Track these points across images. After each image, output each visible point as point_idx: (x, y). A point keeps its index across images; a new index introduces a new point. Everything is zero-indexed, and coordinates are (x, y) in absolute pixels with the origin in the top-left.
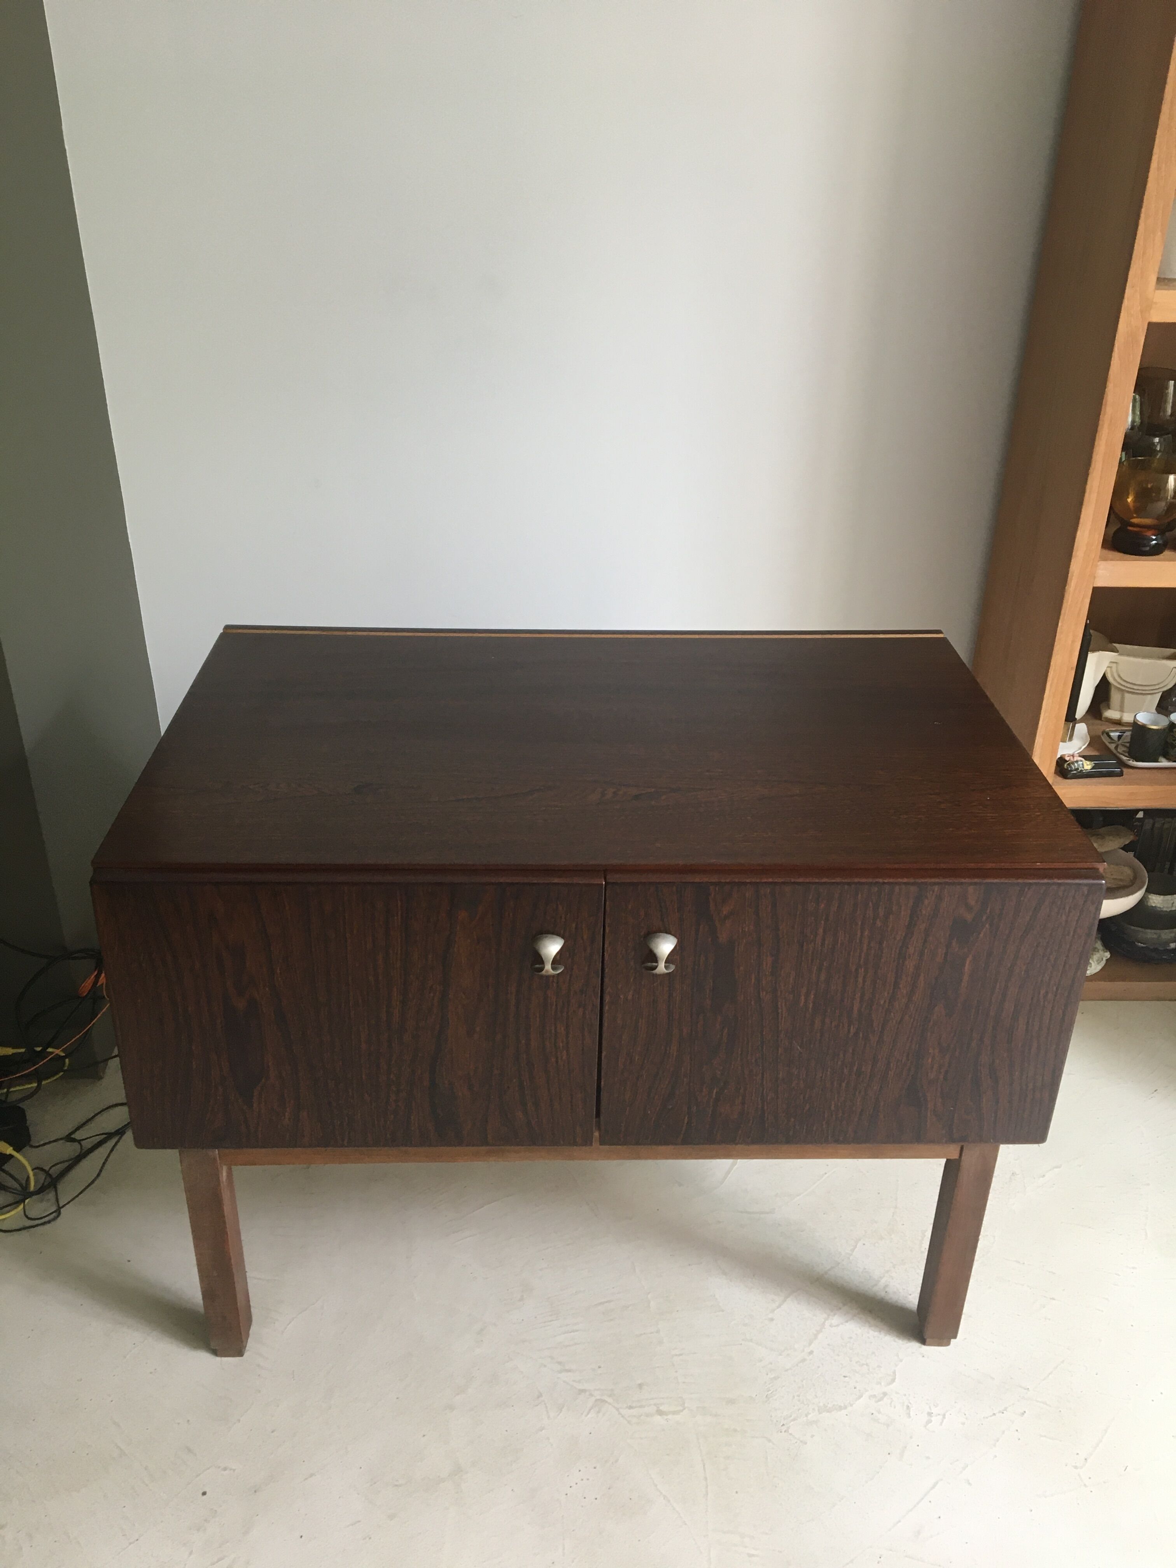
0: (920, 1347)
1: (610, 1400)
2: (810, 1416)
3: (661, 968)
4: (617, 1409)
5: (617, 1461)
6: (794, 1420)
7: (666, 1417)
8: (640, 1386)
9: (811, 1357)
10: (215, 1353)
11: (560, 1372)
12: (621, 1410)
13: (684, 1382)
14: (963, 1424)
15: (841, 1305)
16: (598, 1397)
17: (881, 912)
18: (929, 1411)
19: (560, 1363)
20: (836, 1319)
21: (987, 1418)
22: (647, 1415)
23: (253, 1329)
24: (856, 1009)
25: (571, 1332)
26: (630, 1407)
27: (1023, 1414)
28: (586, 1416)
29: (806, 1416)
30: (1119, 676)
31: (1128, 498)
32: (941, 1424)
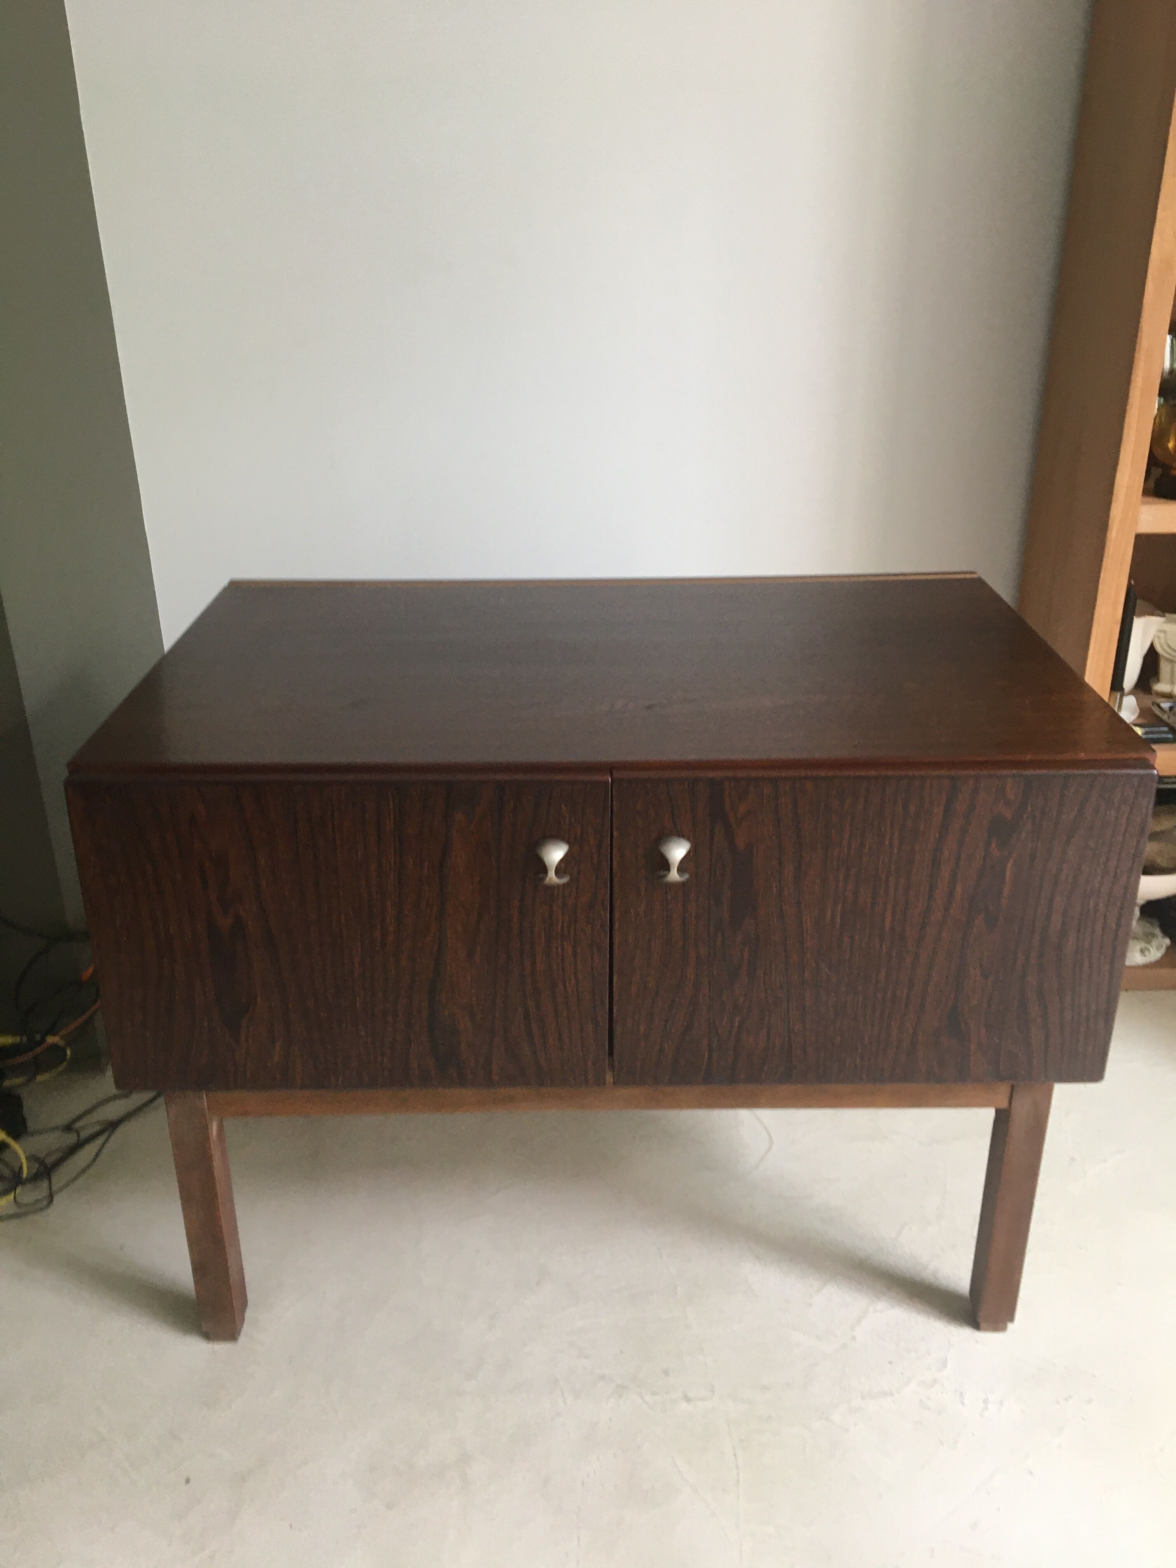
0: (974, 1333)
3: (674, 875)
5: (640, 1448)
6: (835, 1407)
7: (693, 1404)
8: (666, 1371)
9: (853, 1342)
10: (208, 1336)
11: (578, 1358)
12: (645, 1397)
13: (713, 1368)
14: (1023, 1411)
15: (886, 1290)
16: (619, 1383)
17: (912, 809)
18: (985, 1398)
19: (578, 1348)
20: (881, 1305)
22: (673, 1402)
23: (248, 1314)
24: (888, 925)
25: (591, 1317)
26: (655, 1394)
27: (1090, 1402)
29: (849, 1403)
30: (1169, 647)
31: (1169, 441)
32: (999, 1412)
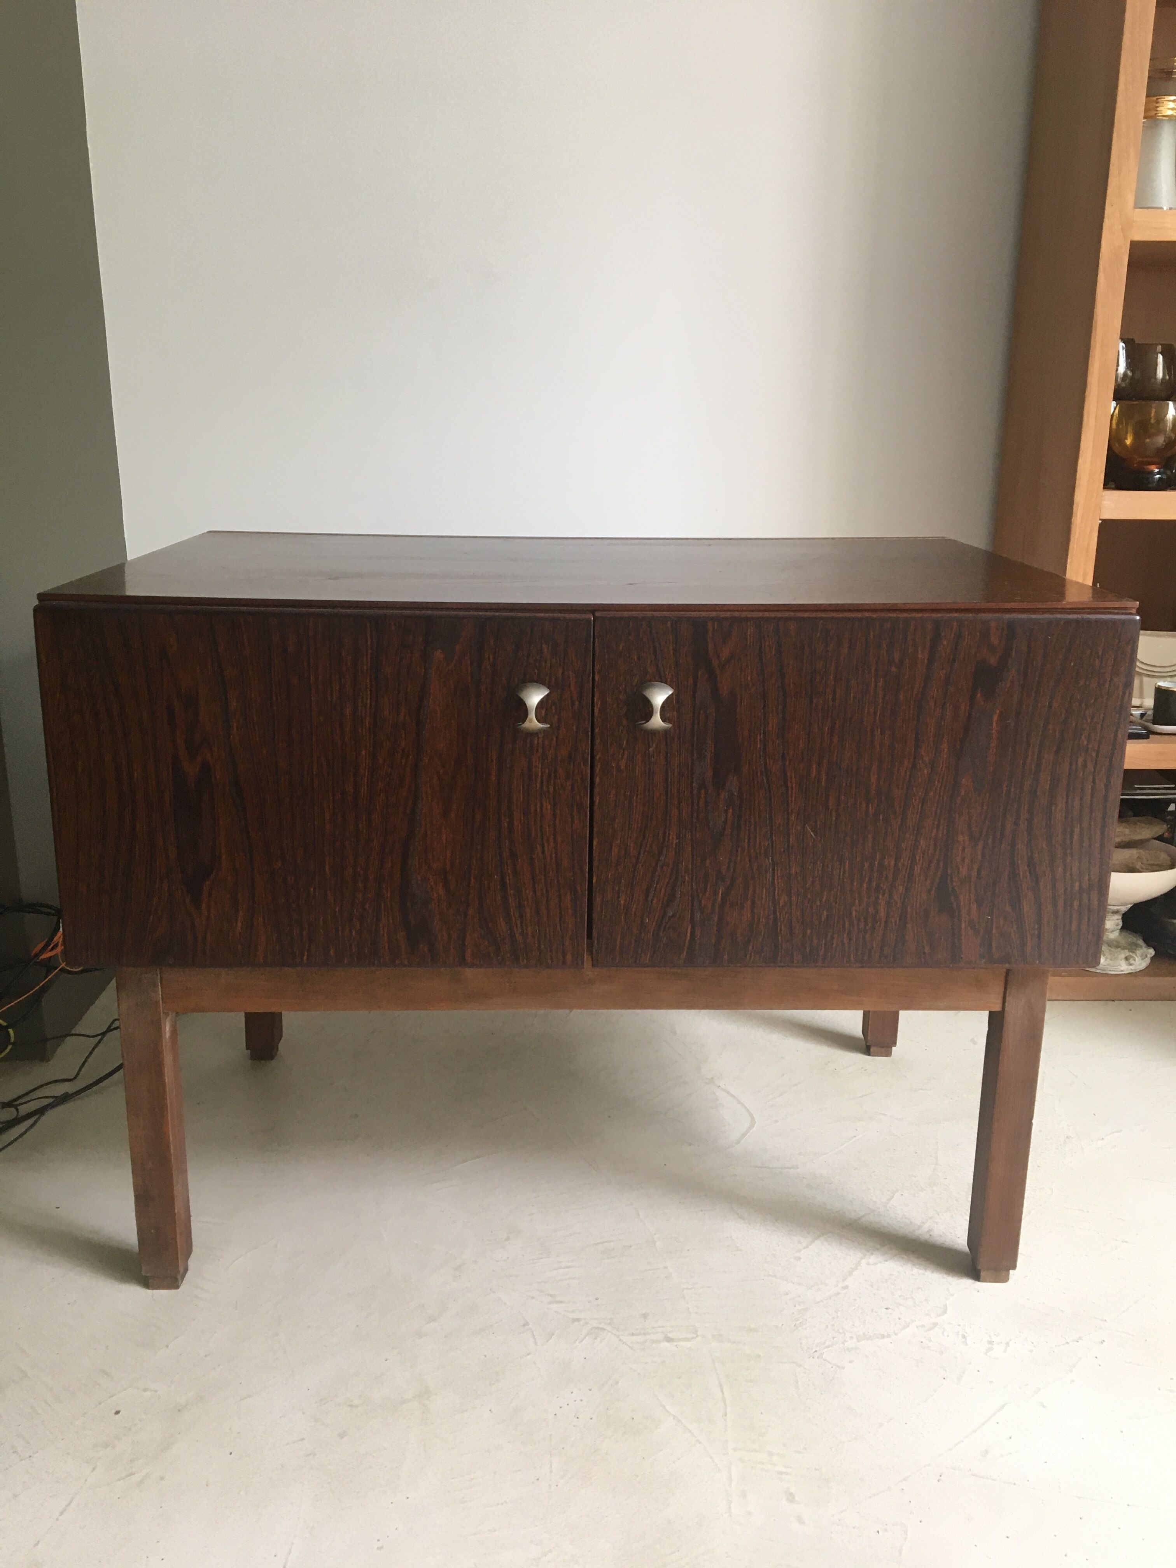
0: (974, 1283)
1: (609, 1328)
2: (846, 1344)
3: (656, 721)
4: (618, 1337)
5: (617, 1383)
6: (828, 1347)
7: (675, 1344)
8: (645, 1316)
9: (845, 1291)
11: (551, 1303)
12: (621, 1337)
13: (696, 1313)
14: (1031, 1351)
15: (878, 1246)
16: (594, 1325)
17: (896, 654)
18: (990, 1340)
19: (550, 1295)
20: (873, 1259)
21: (1059, 1346)
22: (653, 1342)
24: (873, 784)
25: (564, 1268)
26: (633, 1335)
27: (1102, 1343)
28: (580, 1342)
29: (843, 1343)
32: (1005, 1351)
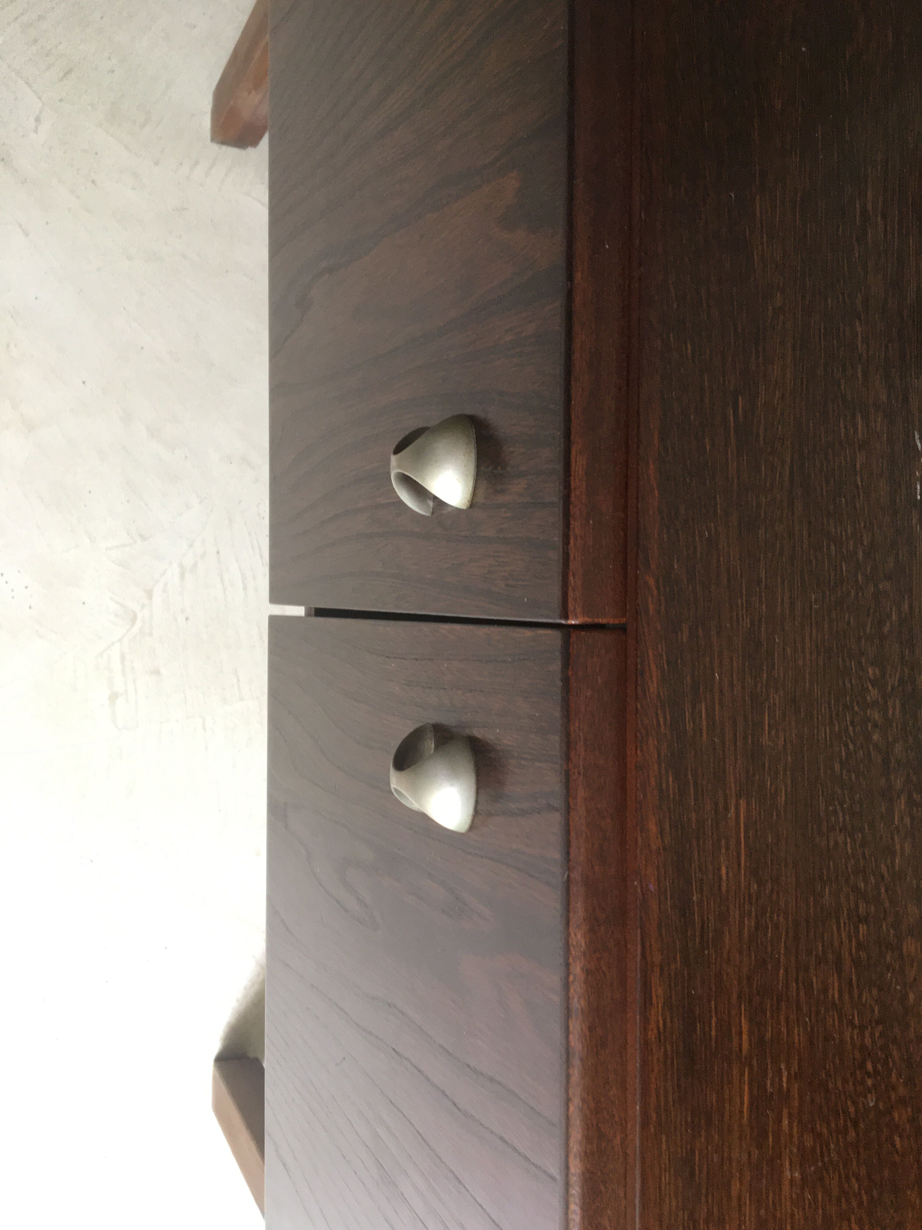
1: (136, 629)
4: (120, 640)
7: (106, 704)
8: (157, 672)
11: (182, 567)
12: (118, 645)
16: (139, 616)
19: (195, 565)
22: (110, 680)
25: (243, 582)
26: (123, 658)
28: (111, 598)
